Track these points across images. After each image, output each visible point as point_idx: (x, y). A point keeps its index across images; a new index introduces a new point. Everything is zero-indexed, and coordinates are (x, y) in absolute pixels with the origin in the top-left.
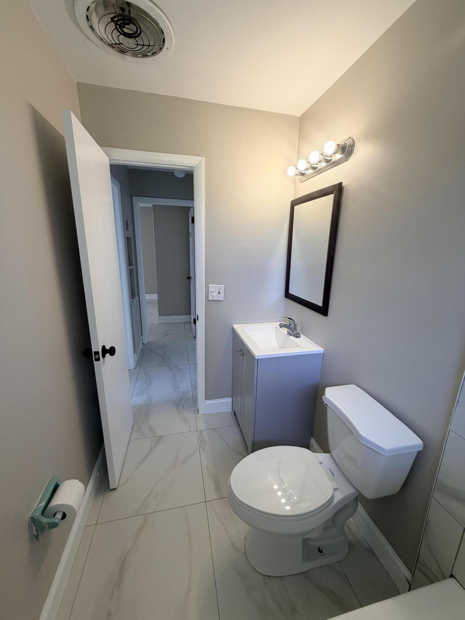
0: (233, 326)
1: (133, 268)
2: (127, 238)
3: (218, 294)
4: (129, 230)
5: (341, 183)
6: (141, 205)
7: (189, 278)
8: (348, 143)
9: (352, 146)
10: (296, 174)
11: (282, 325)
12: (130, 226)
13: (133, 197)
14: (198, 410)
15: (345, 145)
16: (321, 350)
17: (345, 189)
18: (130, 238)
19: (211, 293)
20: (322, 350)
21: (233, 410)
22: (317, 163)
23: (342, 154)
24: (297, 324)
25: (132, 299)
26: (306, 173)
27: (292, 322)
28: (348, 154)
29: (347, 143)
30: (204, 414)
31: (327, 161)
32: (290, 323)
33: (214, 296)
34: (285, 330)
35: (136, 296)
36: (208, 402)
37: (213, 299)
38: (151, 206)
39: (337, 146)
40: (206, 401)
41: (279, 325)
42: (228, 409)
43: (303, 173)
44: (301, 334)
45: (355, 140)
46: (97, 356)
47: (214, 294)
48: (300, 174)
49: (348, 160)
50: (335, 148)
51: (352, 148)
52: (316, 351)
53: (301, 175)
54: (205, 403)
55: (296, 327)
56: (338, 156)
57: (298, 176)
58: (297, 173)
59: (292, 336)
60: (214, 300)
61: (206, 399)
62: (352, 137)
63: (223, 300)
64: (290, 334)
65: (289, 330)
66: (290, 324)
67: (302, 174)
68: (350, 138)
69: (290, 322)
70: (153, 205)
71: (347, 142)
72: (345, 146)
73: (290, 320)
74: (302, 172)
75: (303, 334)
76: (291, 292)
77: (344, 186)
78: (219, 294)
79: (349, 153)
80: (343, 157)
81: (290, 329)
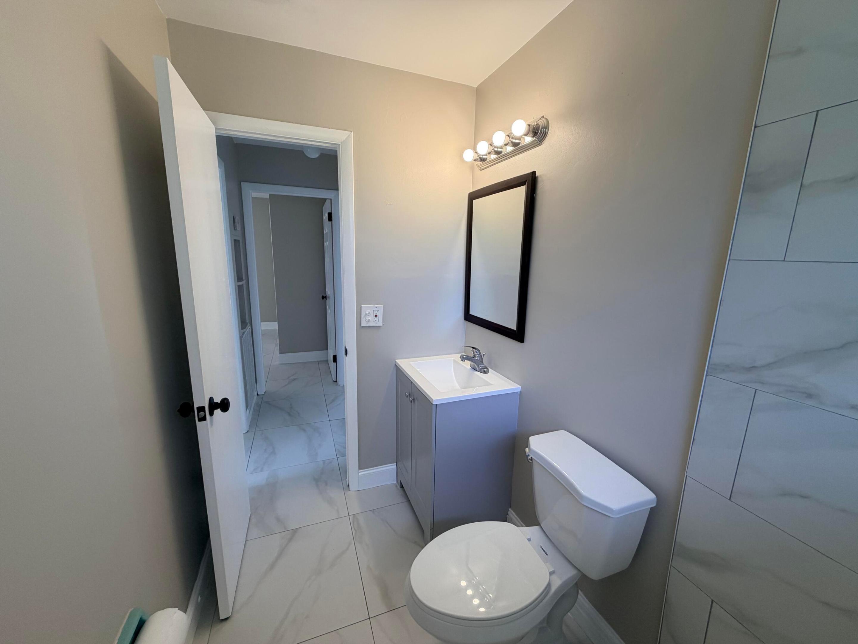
0: (395, 361)
1: (243, 285)
2: (235, 240)
3: (374, 318)
4: (238, 229)
5: (534, 173)
6: (255, 194)
7: (324, 297)
8: (542, 123)
9: (546, 127)
10: (474, 159)
11: (464, 357)
12: (238, 223)
13: (242, 183)
14: (349, 486)
15: (538, 125)
16: (516, 389)
17: (539, 180)
18: (239, 241)
19: (364, 316)
20: (519, 388)
21: (399, 482)
22: (502, 146)
23: (533, 137)
24: (484, 355)
25: (242, 329)
26: (487, 158)
27: (476, 352)
28: (541, 137)
29: (540, 124)
30: (358, 490)
31: (515, 145)
32: (474, 354)
33: (369, 320)
34: (467, 364)
35: (249, 324)
36: (362, 473)
37: (368, 325)
38: (266, 196)
39: (527, 126)
40: (359, 471)
41: (460, 358)
42: (392, 480)
43: (484, 158)
44: (489, 368)
45: (549, 120)
46: (202, 414)
47: (370, 318)
48: (479, 159)
49: (541, 145)
50: (526, 129)
51: (545, 130)
52: (510, 389)
53: (481, 161)
54: (358, 474)
55: (482, 359)
56: (529, 139)
57: (477, 162)
58: (476, 158)
59: (477, 371)
60: (369, 327)
61: (360, 469)
62: (545, 117)
63: (381, 326)
64: (474, 369)
65: (473, 363)
66: (475, 356)
67: (483, 160)
68: (543, 117)
69: (474, 352)
70: (270, 195)
71: (539, 122)
72: (537, 127)
73: (474, 350)
74: (481, 156)
75: (491, 368)
76: (472, 312)
77: (537, 177)
78: (376, 318)
79: (542, 135)
80: (535, 140)
81: (475, 363)
